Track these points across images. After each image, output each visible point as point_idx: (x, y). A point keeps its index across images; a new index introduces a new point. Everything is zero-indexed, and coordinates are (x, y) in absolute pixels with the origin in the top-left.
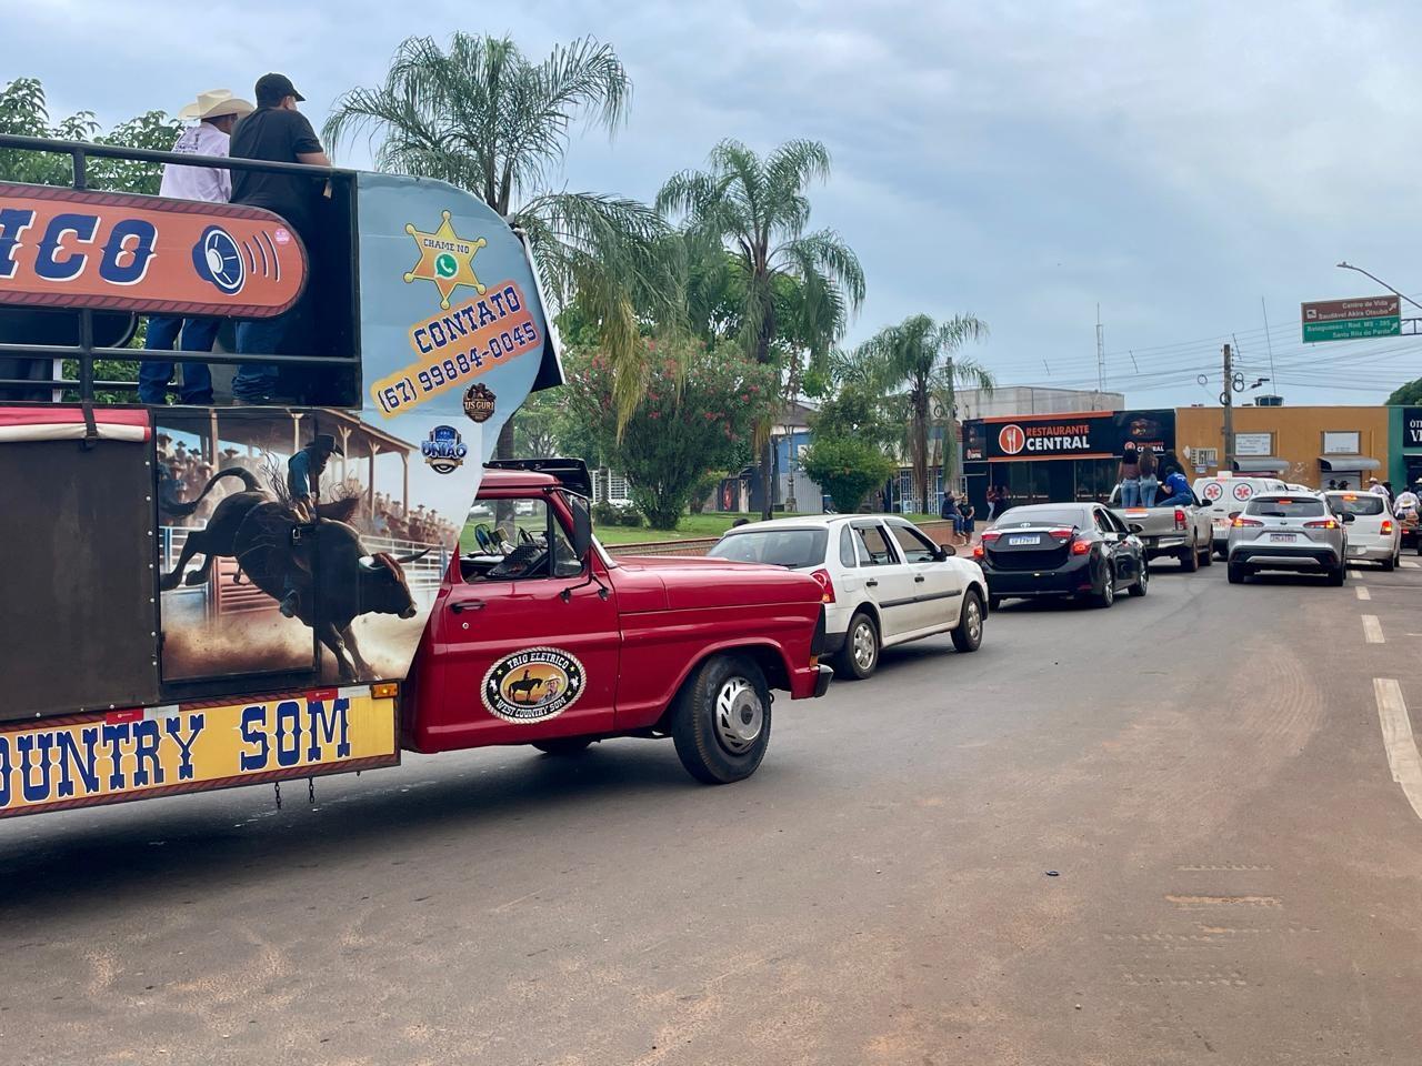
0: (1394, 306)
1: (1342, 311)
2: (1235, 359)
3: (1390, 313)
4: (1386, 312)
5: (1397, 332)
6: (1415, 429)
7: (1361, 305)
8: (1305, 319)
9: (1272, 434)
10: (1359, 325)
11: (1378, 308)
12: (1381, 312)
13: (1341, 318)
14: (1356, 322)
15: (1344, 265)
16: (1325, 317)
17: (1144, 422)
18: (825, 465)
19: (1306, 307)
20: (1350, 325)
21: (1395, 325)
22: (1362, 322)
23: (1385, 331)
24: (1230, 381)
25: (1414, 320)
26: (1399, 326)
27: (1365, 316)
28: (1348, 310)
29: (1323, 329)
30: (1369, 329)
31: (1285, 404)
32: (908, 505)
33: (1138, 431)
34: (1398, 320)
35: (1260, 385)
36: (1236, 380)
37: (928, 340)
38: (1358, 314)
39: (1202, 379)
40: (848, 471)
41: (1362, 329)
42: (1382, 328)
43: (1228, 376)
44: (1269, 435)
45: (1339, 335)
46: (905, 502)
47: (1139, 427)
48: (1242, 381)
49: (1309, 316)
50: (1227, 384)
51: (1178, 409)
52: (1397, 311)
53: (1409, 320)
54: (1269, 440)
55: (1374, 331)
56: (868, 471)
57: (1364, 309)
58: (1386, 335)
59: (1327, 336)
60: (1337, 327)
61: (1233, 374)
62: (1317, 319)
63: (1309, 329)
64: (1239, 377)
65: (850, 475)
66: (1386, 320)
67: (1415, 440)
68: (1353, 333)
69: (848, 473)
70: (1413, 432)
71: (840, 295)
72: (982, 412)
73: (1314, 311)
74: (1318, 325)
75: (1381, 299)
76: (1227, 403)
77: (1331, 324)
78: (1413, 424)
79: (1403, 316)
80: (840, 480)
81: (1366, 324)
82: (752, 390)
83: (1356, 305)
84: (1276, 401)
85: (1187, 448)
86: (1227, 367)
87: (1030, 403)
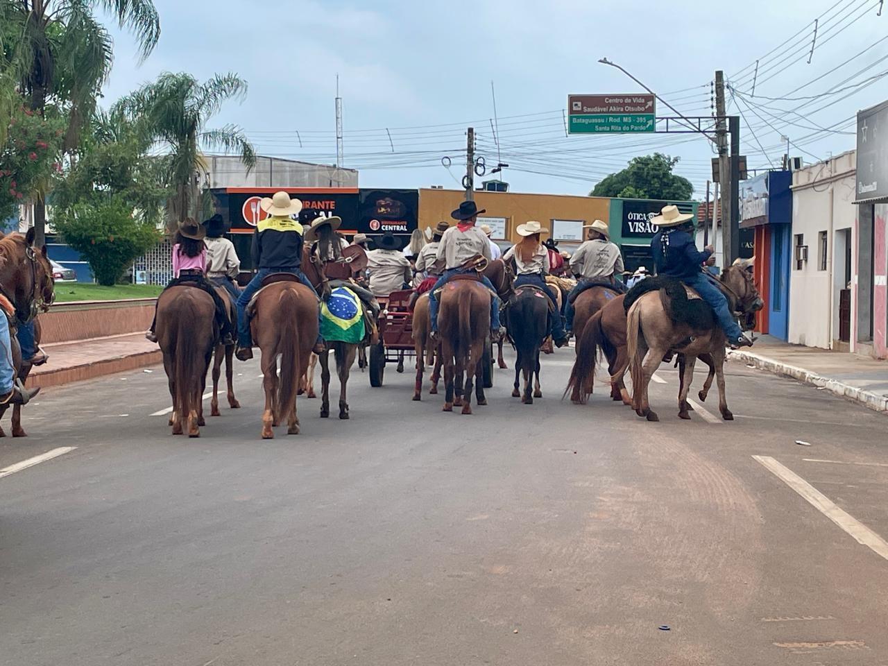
0: (650, 103)
1: (604, 105)
2: (477, 143)
3: (646, 111)
4: (643, 109)
5: (651, 129)
6: (633, 221)
7: (621, 101)
8: (571, 111)
9: (507, 219)
10: (618, 120)
11: (635, 105)
12: (639, 109)
13: (603, 112)
14: (617, 117)
15: (604, 61)
16: (589, 110)
17: (389, 201)
18: (86, 230)
19: (573, 99)
20: (611, 119)
21: (650, 122)
22: (622, 118)
23: (642, 128)
24: (472, 164)
25: (667, 118)
26: (654, 123)
27: (624, 112)
28: (610, 105)
29: (587, 121)
30: (628, 124)
31: (510, 190)
32: (142, 275)
33: (383, 210)
34: (653, 118)
35: (499, 170)
36: (478, 164)
37: (188, 103)
38: (618, 109)
39: (447, 160)
40: (112, 237)
41: (622, 124)
42: (640, 124)
43: (470, 159)
44: (504, 220)
45: (601, 129)
46: (139, 273)
47: (385, 206)
48: (483, 165)
49: (575, 108)
50: (469, 168)
51: (422, 189)
52: (652, 109)
53: (663, 118)
54: (503, 225)
55: (632, 127)
56: (134, 239)
57: (623, 105)
58: (642, 131)
59: (590, 129)
60: (599, 121)
61: (475, 157)
62: (581, 112)
63: (575, 121)
64: (481, 161)
65: (113, 243)
66: (643, 116)
67: (632, 231)
68: (613, 127)
69: (112, 240)
70: (630, 223)
71: (108, 44)
72: (218, 181)
73: (579, 104)
74: (583, 117)
75: (638, 96)
76: (469, 187)
77: (595, 117)
78: (631, 216)
79: (658, 113)
80: (103, 248)
81: (625, 120)
82: (40, 146)
83: (617, 101)
84: (502, 186)
85: (429, 228)
86: (470, 150)
87: (270, 174)
